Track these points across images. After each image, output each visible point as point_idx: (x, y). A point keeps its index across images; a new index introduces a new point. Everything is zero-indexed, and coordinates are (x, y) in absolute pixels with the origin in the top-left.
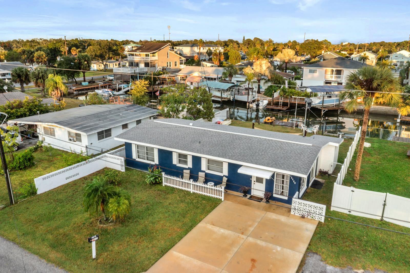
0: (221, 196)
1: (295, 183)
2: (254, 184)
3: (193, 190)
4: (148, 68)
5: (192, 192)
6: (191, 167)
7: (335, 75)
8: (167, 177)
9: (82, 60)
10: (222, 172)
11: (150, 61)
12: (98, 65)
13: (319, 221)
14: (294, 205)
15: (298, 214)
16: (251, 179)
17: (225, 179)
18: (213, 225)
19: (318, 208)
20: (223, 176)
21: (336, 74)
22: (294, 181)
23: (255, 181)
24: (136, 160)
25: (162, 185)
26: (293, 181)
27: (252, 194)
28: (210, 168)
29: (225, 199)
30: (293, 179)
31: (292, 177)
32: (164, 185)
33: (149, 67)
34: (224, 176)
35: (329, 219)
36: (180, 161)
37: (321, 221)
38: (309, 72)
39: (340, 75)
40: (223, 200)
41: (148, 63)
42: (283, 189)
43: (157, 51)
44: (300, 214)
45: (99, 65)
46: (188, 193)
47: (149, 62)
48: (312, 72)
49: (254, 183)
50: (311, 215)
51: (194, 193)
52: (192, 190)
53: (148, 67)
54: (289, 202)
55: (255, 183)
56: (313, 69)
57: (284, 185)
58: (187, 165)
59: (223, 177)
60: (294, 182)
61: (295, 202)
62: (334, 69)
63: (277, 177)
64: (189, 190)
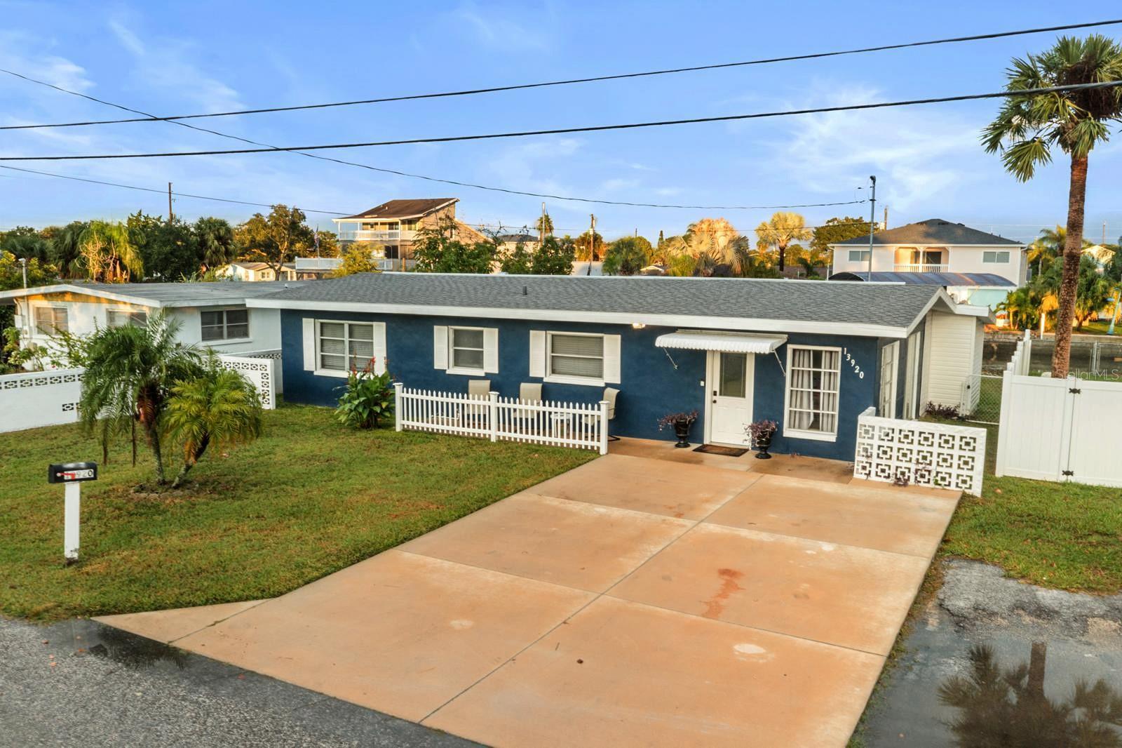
0: (599, 441)
1: (862, 375)
2: (715, 402)
3: (499, 430)
4: (395, 260)
5: (493, 439)
6: (496, 371)
7: (923, 263)
8: (410, 396)
9: (209, 234)
10: (600, 376)
11: (402, 241)
12: (260, 273)
13: (964, 493)
14: (867, 441)
15: (883, 475)
16: (702, 384)
17: (612, 393)
18: (567, 498)
19: (957, 442)
20: (603, 385)
21: (928, 262)
22: (858, 367)
23: (715, 393)
24: (315, 373)
25: (395, 430)
26: (854, 368)
27: (706, 442)
28: (558, 368)
29: (610, 451)
30: (853, 362)
31: (849, 355)
32: (398, 428)
33: (397, 258)
34: (608, 385)
35: (999, 491)
36: (458, 359)
37: (968, 491)
38: (850, 259)
39: (940, 263)
40: (603, 451)
41: (395, 248)
42: (817, 406)
43: (421, 215)
44: (888, 477)
45: (263, 274)
46: (482, 441)
47: (398, 244)
48: (857, 259)
49: (715, 398)
50: (929, 472)
51: (501, 442)
52: (493, 433)
53: (394, 257)
54: (844, 448)
55: (717, 398)
56: (861, 250)
57: (821, 391)
58: (482, 368)
59: (604, 389)
60: (857, 371)
61: (867, 432)
62: (922, 248)
63: (796, 364)
64: (487, 432)
